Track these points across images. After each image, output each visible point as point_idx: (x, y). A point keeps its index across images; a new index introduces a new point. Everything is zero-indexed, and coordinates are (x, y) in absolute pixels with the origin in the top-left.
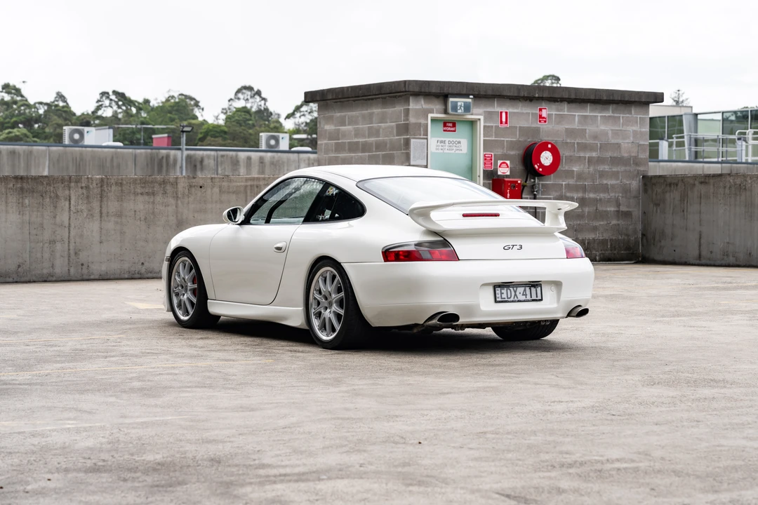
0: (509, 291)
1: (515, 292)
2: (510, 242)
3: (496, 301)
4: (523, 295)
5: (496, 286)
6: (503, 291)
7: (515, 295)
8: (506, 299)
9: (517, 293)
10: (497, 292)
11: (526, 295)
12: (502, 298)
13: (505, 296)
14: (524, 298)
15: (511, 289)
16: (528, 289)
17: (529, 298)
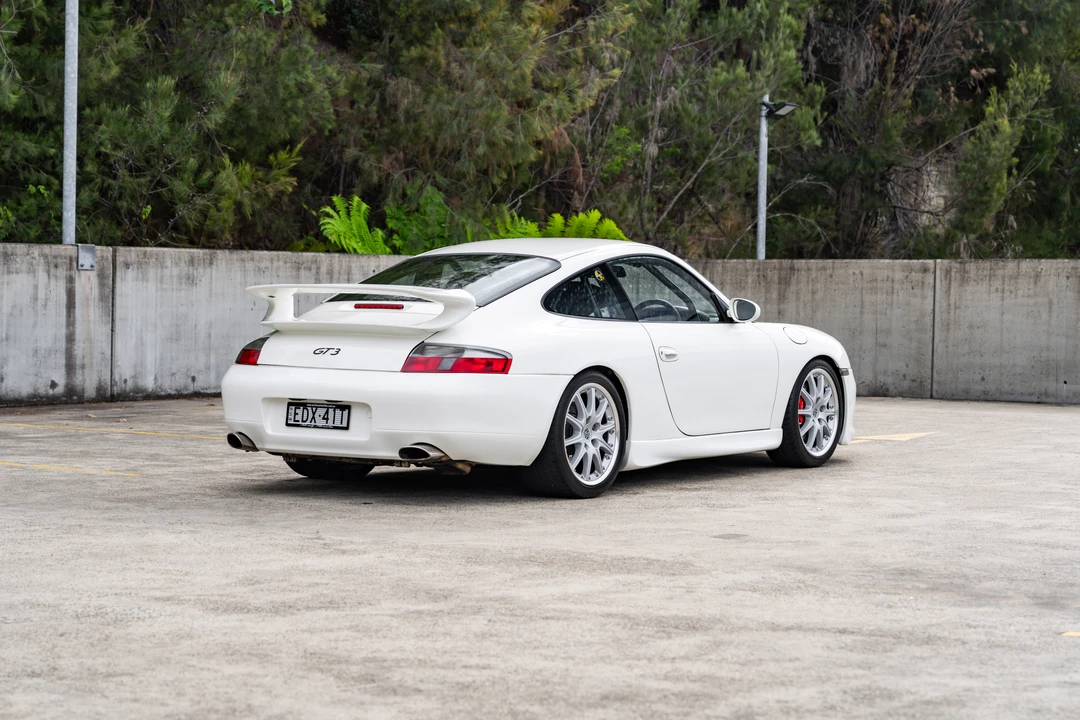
0: (305, 411)
1: (314, 413)
2: (324, 343)
3: (287, 425)
4: (324, 418)
5: (290, 404)
6: (297, 411)
7: (313, 418)
8: (301, 423)
9: (316, 416)
10: (290, 411)
11: (327, 419)
12: (295, 420)
13: (299, 418)
14: (323, 423)
15: (310, 409)
16: (331, 411)
17: (330, 423)
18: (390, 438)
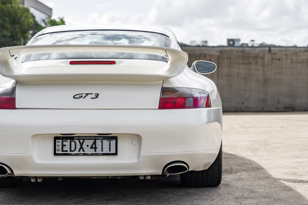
0: (73, 143)
1: (81, 145)
2: (82, 90)
3: (55, 154)
4: (92, 148)
5: (56, 138)
6: (65, 143)
7: (81, 147)
8: (69, 152)
9: (84, 146)
10: (57, 144)
11: (95, 148)
12: (63, 151)
13: (66, 148)
14: (92, 151)
15: (77, 141)
16: (99, 142)
17: (99, 151)
18: (155, 159)
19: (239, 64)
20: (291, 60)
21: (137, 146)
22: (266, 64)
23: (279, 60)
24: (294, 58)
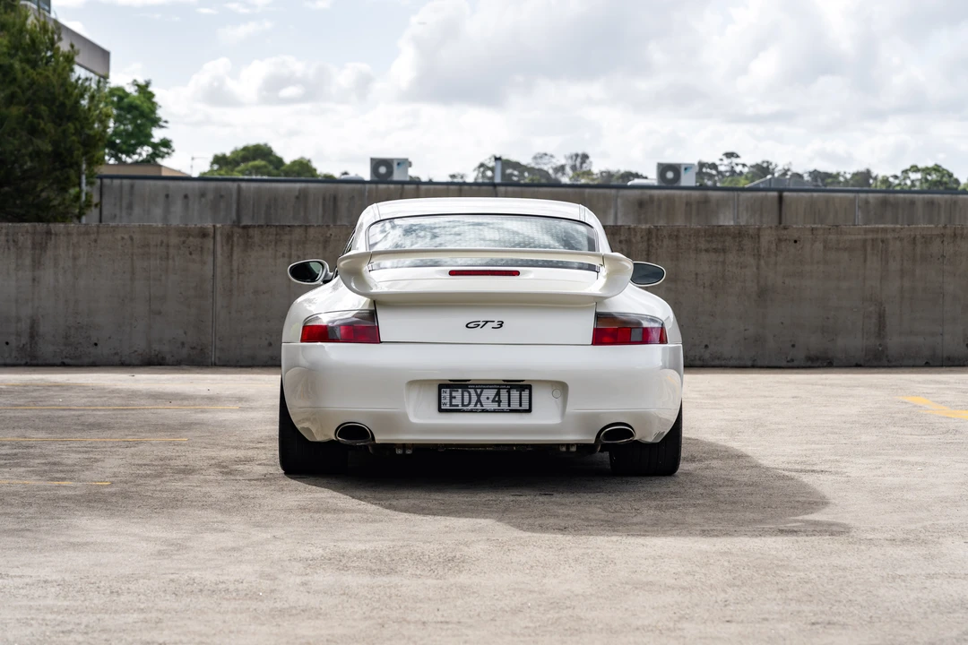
0: (466, 394)
1: (479, 396)
2: (480, 316)
3: (441, 410)
4: (493, 401)
5: (442, 386)
6: (454, 394)
7: (479, 401)
8: (460, 407)
9: (483, 398)
10: (443, 395)
11: (499, 402)
12: (451, 405)
13: (458, 401)
14: (495, 406)
15: (472, 391)
16: (504, 393)
17: (504, 406)
18: (585, 420)
19: (698, 251)
20: (825, 241)
21: (559, 401)
22: (763, 253)
23: (796, 242)
24: (833, 237)
